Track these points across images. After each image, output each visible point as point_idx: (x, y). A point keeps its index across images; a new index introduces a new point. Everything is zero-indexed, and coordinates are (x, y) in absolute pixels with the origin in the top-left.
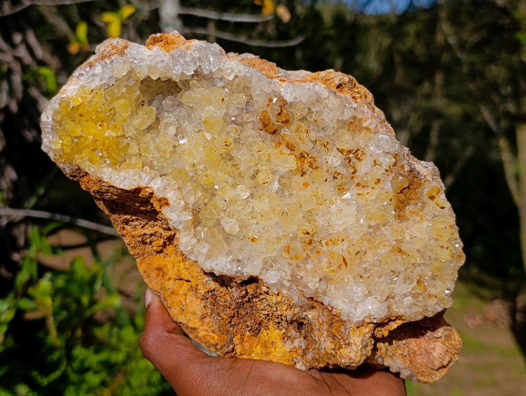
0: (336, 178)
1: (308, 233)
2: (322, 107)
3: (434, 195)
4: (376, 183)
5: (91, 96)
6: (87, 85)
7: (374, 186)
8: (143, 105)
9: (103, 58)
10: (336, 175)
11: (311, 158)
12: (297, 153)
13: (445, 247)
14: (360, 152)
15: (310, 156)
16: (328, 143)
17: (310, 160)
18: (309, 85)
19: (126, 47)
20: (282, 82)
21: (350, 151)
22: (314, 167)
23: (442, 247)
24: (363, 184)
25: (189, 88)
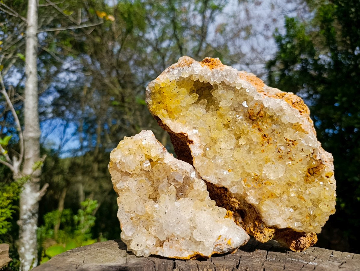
0: (279, 152)
1: (257, 176)
2: (282, 114)
3: (329, 176)
4: (299, 161)
5: (170, 84)
6: (169, 78)
7: (298, 161)
8: (193, 92)
9: (180, 66)
10: (279, 151)
11: (269, 138)
12: (263, 134)
13: (327, 205)
14: (295, 142)
15: (269, 137)
16: (280, 133)
17: (268, 139)
18: (278, 100)
19: (191, 63)
20: (264, 96)
21: (291, 141)
22: (269, 143)
23: (325, 204)
24: (292, 158)
25: (217, 88)
